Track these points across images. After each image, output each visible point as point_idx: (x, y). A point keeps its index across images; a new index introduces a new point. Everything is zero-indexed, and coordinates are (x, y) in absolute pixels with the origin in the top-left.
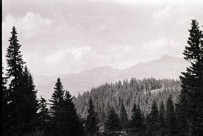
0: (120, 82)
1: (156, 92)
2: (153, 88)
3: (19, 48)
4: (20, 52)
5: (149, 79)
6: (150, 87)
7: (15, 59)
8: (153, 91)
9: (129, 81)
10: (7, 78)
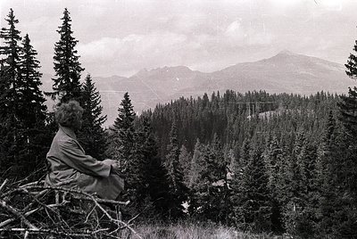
0: (206, 96)
1: (268, 116)
2: (264, 109)
3: (74, 46)
4: (76, 52)
5: (257, 94)
6: (257, 108)
7: (68, 62)
8: (264, 114)
9: (222, 95)
10: (55, 93)
